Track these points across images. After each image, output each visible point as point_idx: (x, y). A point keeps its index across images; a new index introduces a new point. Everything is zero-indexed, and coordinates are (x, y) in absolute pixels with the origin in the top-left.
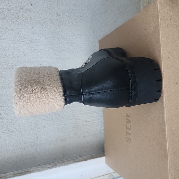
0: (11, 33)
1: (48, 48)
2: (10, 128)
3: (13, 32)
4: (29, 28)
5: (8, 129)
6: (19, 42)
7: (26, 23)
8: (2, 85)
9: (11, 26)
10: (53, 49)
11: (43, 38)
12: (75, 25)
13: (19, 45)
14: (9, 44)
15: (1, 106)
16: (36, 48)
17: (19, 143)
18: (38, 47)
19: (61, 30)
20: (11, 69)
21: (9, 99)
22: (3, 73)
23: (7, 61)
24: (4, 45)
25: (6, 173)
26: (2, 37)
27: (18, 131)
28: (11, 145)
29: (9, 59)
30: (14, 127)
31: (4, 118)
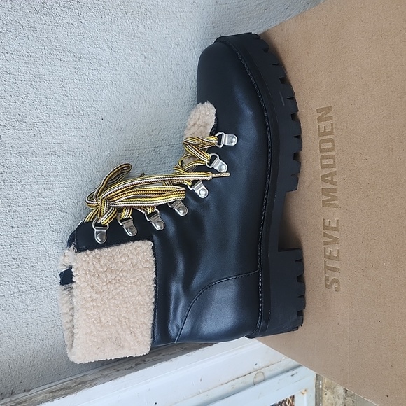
0: (31, 38)
1: (118, 76)
2: (34, 279)
3: (33, 34)
4: (74, 23)
5: (30, 282)
6: (49, 61)
7: (65, 9)
8: (13, 174)
9: (29, 19)
10: (131, 79)
11: (108, 50)
12: (179, 16)
13: (50, 68)
14: (26, 65)
15: (12, 227)
16: (91, 78)
17: (56, 315)
18: (95, 73)
19: (147, 29)
20: (33, 132)
21: (30, 208)
22: (12, 141)
23: (23, 110)
24: (13, 70)
25: (29, 391)
26: (8, 48)
27: (55, 286)
28: (39, 322)
29: (28, 105)
30: (44, 278)
31: (20, 257)
